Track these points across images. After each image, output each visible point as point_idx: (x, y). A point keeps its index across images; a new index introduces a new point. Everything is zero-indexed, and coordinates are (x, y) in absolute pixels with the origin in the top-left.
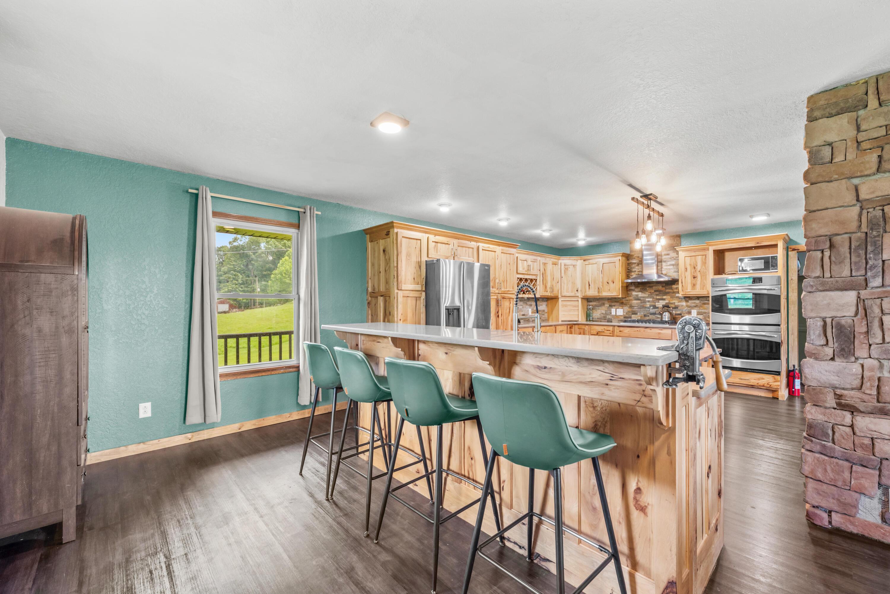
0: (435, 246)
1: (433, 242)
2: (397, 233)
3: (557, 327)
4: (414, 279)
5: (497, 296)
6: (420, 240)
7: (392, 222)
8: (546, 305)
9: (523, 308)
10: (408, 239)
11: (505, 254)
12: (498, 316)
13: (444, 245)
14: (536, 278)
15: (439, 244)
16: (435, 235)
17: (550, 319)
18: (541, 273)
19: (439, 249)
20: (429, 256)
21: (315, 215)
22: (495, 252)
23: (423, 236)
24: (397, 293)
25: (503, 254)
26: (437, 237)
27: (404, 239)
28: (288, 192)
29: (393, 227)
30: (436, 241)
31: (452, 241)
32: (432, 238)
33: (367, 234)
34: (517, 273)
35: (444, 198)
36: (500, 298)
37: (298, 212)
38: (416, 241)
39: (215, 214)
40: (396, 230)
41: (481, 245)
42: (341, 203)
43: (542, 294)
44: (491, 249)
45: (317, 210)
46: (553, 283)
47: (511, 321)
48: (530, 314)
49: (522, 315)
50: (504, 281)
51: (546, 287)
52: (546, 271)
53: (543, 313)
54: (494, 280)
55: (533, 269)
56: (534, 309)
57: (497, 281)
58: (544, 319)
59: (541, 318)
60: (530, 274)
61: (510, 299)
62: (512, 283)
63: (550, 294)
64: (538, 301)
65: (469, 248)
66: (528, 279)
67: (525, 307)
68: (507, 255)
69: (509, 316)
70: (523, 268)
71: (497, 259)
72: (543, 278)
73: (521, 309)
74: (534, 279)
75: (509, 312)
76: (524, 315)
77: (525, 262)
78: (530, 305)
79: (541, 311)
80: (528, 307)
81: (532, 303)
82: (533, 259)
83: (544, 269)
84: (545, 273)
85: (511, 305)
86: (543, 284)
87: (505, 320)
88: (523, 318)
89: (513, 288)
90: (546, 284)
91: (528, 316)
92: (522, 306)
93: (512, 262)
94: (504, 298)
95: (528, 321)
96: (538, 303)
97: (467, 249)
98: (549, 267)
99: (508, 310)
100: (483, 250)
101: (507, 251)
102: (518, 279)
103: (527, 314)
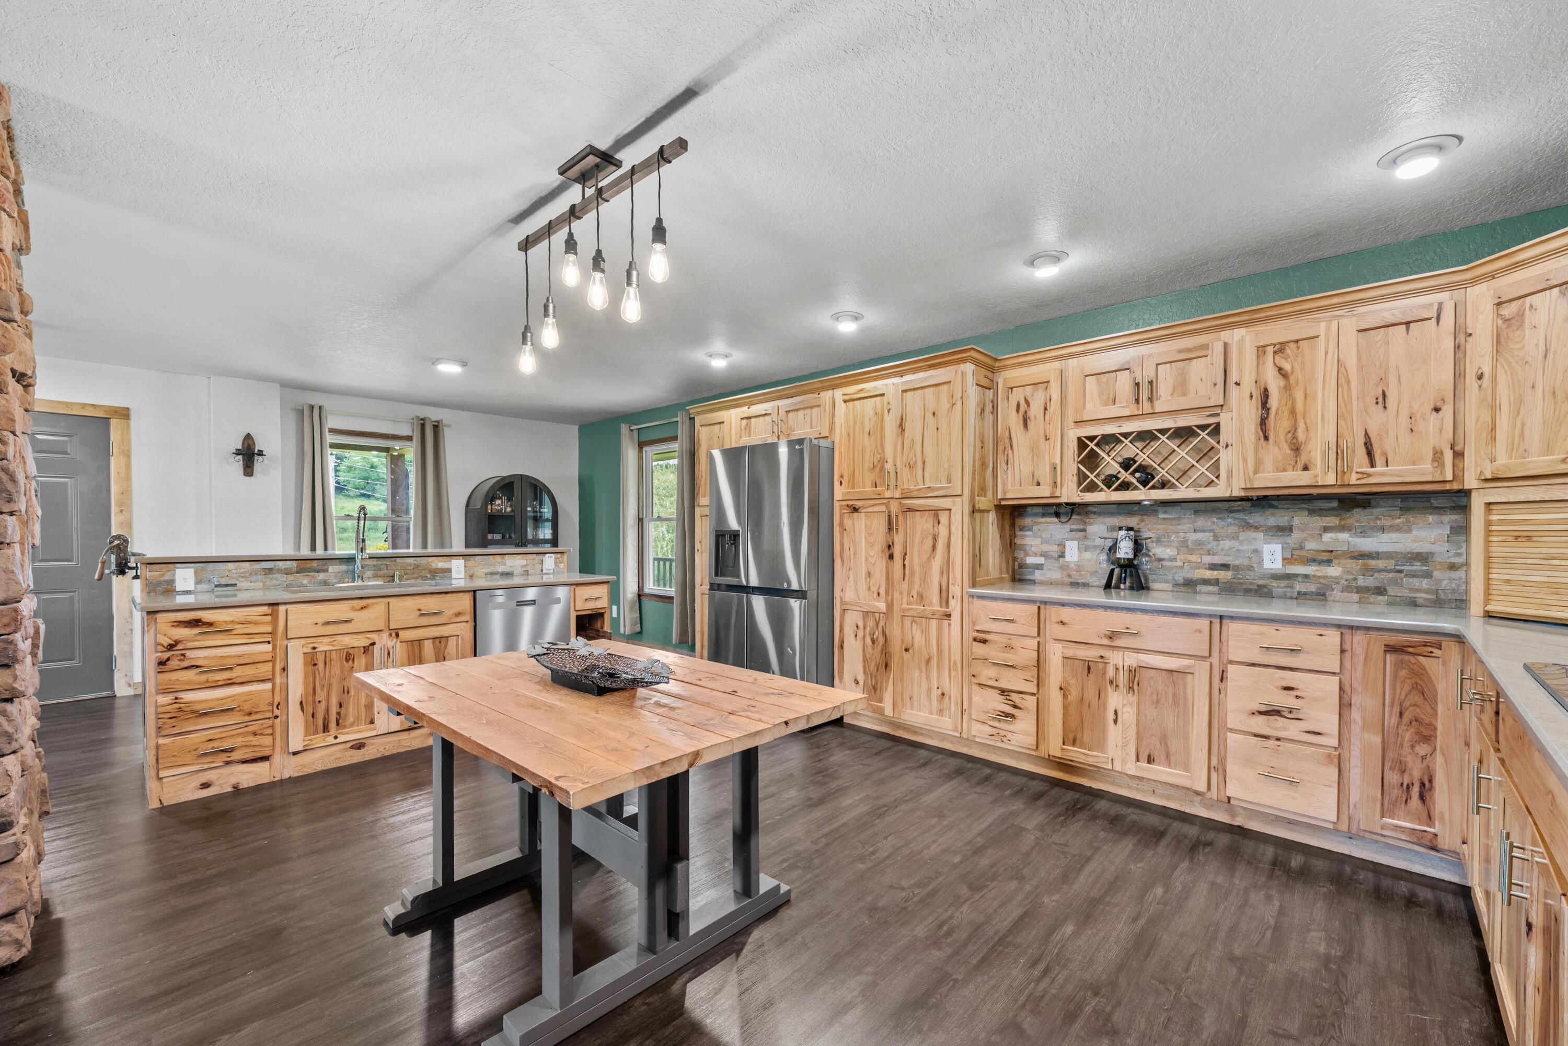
0: (748, 423)
1: (742, 418)
5: (887, 505)
9: (1215, 538)
10: (709, 427)
12: (891, 557)
13: (761, 418)
14: (1214, 421)
15: (753, 420)
16: (750, 405)
18: (1247, 390)
19: (752, 428)
22: (883, 395)
23: (731, 415)
25: (908, 394)
26: (753, 408)
29: (695, 415)
30: (747, 416)
32: (743, 412)
34: (1074, 421)
35: (719, 345)
36: (895, 510)
38: (719, 425)
41: (841, 394)
43: (1249, 479)
44: (871, 390)
46: (1376, 421)
47: (942, 573)
48: (1267, 565)
49: (1207, 566)
50: (912, 464)
51: (1296, 449)
52: (1292, 379)
53: (1417, 566)
54: (879, 466)
55: (1181, 386)
56: (1311, 545)
57: (889, 466)
58: (1425, 599)
59: (1388, 588)
60: (1151, 412)
61: (936, 512)
62: (946, 466)
63: (1331, 479)
64: (1356, 511)
65: (812, 407)
66: (1157, 430)
67: (1235, 537)
68: (927, 390)
69: (934, 558)
70: (1108, 398)
71: (889, 411)
72: (1268, 414)
73: (1204, 545)
74: (1203, 427)
75: (934, 548)
76: (1225, 567)
77: (1124, 377)
78: (1273, 527)
79: (1388, 558)
80: (1260, 535)
81: (1296, 521)
82: (1181, 351)
83: (1280, 369)
84: (1287, 388)
85: (943, 530)
86: (1266, 438)
87: (917, 569)
88: (1219, 577)
89: (949, 481)
90: (1301, 435)
91: (1252, 574)
92: (1210, 531)
93: (945, 403)
94: (910, 510)
95: (1261, 592)
96: (1358, 517)
97: (808, 411)
98: (1326, 353)
99: (929, 542)
100: (845, 401)
101: (925, 379)
102: (1092, 442)
103: (1246, 562)
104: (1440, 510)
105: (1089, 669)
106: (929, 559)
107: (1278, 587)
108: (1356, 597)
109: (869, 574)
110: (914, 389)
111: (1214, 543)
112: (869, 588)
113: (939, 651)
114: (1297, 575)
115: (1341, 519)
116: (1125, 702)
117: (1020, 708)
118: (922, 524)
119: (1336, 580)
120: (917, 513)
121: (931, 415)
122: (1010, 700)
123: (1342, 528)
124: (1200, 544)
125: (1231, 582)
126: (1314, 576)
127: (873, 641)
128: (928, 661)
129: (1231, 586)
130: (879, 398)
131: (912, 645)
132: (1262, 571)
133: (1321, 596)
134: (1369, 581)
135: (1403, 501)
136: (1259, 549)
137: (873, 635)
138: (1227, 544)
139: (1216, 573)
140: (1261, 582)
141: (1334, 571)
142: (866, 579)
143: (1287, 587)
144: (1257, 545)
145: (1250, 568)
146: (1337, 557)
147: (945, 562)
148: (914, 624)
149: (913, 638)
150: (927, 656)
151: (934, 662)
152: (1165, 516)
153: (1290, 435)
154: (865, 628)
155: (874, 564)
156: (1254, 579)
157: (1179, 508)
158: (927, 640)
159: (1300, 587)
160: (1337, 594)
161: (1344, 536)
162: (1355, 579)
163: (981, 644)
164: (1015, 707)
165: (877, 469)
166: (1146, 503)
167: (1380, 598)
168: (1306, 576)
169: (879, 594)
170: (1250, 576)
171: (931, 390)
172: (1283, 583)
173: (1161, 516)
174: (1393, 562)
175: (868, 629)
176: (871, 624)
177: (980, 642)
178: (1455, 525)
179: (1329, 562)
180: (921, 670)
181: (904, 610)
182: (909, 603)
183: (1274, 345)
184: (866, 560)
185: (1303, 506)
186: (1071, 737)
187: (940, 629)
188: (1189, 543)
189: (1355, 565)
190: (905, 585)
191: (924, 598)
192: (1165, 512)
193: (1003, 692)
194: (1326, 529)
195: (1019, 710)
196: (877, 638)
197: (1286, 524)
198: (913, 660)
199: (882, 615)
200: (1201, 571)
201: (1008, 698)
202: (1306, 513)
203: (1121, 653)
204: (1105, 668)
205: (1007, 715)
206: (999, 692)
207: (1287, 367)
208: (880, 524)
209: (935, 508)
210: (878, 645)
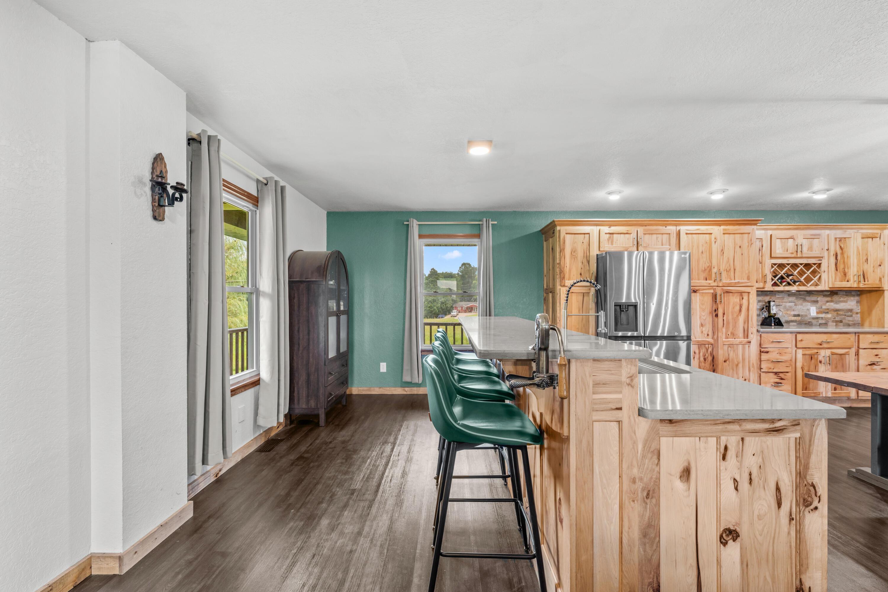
0: (610, 237)
1: (606, 233)
2: (560, 231)
3: (861, 336)
4: (581, 274)
5: (714, 290)
6: (589, 234)
7: (554, 221)
8: (858, 302)
9: (795, 305)
10: (573, 235)
11: (731, 235)
12: (717, 316)
13: (622, 235)
14: (819, 262)
15: (615, 235)
16: (610, 226)
17: (867, 323)
18: (832, 252)
19: (615, 241)
20: (601, 250)
21: (490, 225)
22: (711, 234)
23: (593, 230)
24: (560, 289)
25: (726, 235)
26: (613, 228)
27: (568, 236)
28: (471, 210)
29: (555, 226)
30: (611, 232)
31: (633, 230)
32: (605, 229)
33: (543, 234)
34: (771, 257)
35: (614, 185)
36: (719, 291)
37: (479, 224)
38: (583, 235)
39: (421, 236)
40: (558, 228)
41: (683, 229)
42: (516, 210)
43: (833, 284)
44: (703, 230)
45: (491, 221)
46: (866, 267)
47: (745, 323)
48: (812, 314)
49: (793, 315)
50: (728, 270)
51: (845, 274)
52: (844, 250)
53: (850, 314)
54: (708, 269)
55: (810, 248)
56: (824, 307)
57: (714, 270)
58: (852, 324)
59: (843, 320)
60: (801, 256)
61: (741, 293)
62: (747, 272)
63: (855, 285)
64: (835, 295)
65: (662, 234)
66: (800, 264)
67: (802, 305)
68: (736, 235)
69: (740, 315)
70: (785, 249)
71: (715, 242)
72: (837, 261)
73: (792, 307)
74: (815, 264)
75: (740, 310)
76: (798, 315)
77: (791, 241)
78: (813, 301)
79: (842, 311)
80: (809, 304)
81: (819, 299)
82: (812, 235)
83: (841, 247)
84: (842, 254)
85: (745, 302)
86: (837, 270)
87: (731, 321)
88: (797, 319)
89: (748, 278)
90: (846, 270)
91: (807, 318)
92: (794, 302)
93: (745, 244)
94: (728, 292)
95: (809, 324)
96: (835, 298)
97: (660, 236)
98: (854, 243)
99: (738, 308)
100: (687, 234)
101: (737, 230)
102: (775, 265)
103: (805, 314)
104: (854, 296)
105: (812, 358)
106: (737, 316)
107: (814, 322)
108: (835, 324)
109: (702, 325)
110: (730, 234)
111: (795, 307)
112: (702, 332)
113: (743, 359)
114: (820, 317)
115: (832, 298)
116: (827, 369)
117: (784, 379)
118: (734, 300)
119: (830, 319)
120: (731, 294)
121: (738, 247)
122: (779, 377)
123: (832, 301)
124: (791, 307)
125: (800, 321)
126: (824, 317)
127: (705, 359)
128: (737, 365)
129: (800, 323)
130: (708, 235)
131: (729, 358)
132: (810, 316)
133: (826, 324)
134: (838, 319)
135: (846, 292)
136: (809, 309)
137: (705, 356)
138: (800, 307)
139: (795, 318)
140: (809, 320)
141: (829, 316)
142: (700, 328)
143: (817, 322)
144: (808, 307)
145: (806, 316)
146: (830, 311)
147: (746, 317)
148: (729, 348)
149: (729, 355)
150: (737, 363)
151: (740, 365)
152: (778, 296)
153: (843, 270)
154: (699, 353)
155: (705, 319)
156: (807, 319)
157: (784, 293)
158: (737, 355)
159: (821, 321)
160: (830, 323)
161: (832, 304)
162: (835, 318)
163: (766, 354)
164: (782, 379)
165: (707, 271)
166: (793, 291)
167: (841, 324)
168: (822, 318)
169: (708, 335)
170: (806, 318)
171: (738, 235)
172: (816, 320)
173: (777, 296)
174: (844, 312)
175: (701, 354)
176: (703, 351)
177: (765, 353)
178: (857, 300)
179: (827, 313)
180: (733, 370)
181: (723, 342)
182: (727, 338)
183: (839, 238)
184: (700, 317)
185: (821, 294)
186: (805, 387)
187: (744, 349)
188: (787, 307)
189: (835, 313)
190: (724, 330)
191: (735, 335)
192: (778, 295)
193: (776, 373)
194: (827, 302)
195: (784, 380)
196: (707, 357)
197: (816, 300)
198: (729, 366)
199: (710, 345)
200: (791, 317)
201: (779, 376)
202: (823, 296)
203: (824, 350)
204: (818, 357)
205: (778, 383)
206: (774, 374)
207: (842, 246)
208: (708, 300)
209: (740, 292)
210: (708, 361)
